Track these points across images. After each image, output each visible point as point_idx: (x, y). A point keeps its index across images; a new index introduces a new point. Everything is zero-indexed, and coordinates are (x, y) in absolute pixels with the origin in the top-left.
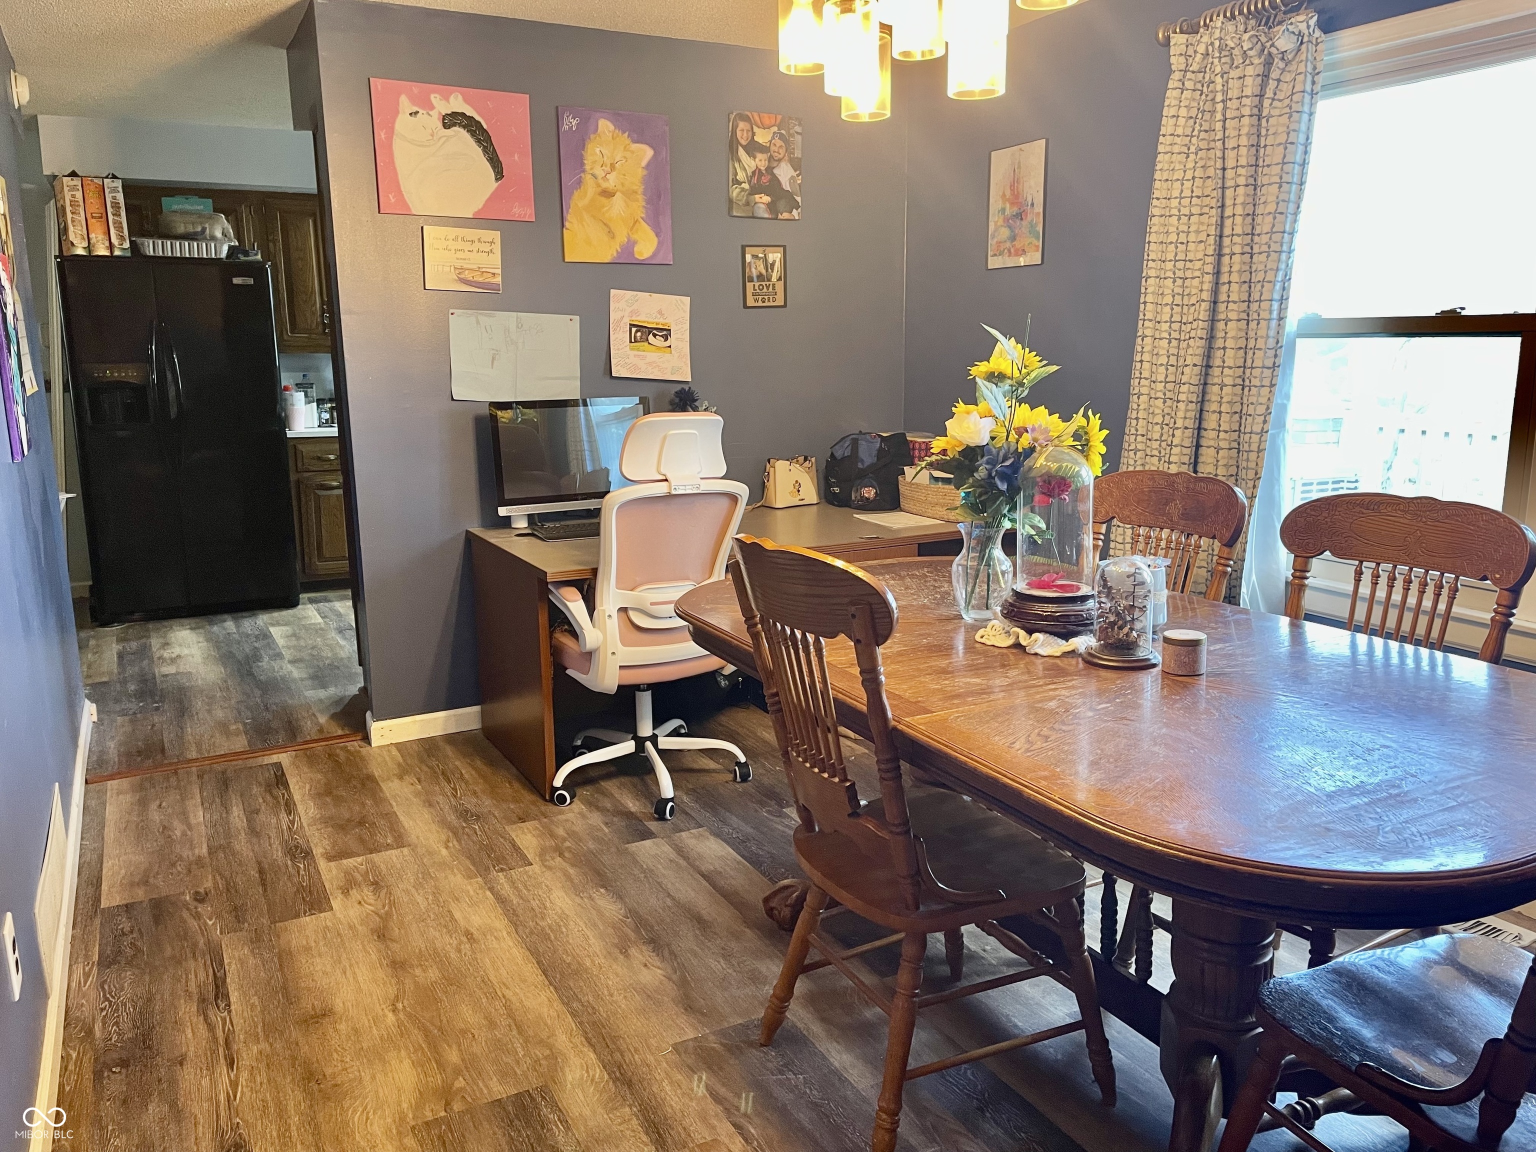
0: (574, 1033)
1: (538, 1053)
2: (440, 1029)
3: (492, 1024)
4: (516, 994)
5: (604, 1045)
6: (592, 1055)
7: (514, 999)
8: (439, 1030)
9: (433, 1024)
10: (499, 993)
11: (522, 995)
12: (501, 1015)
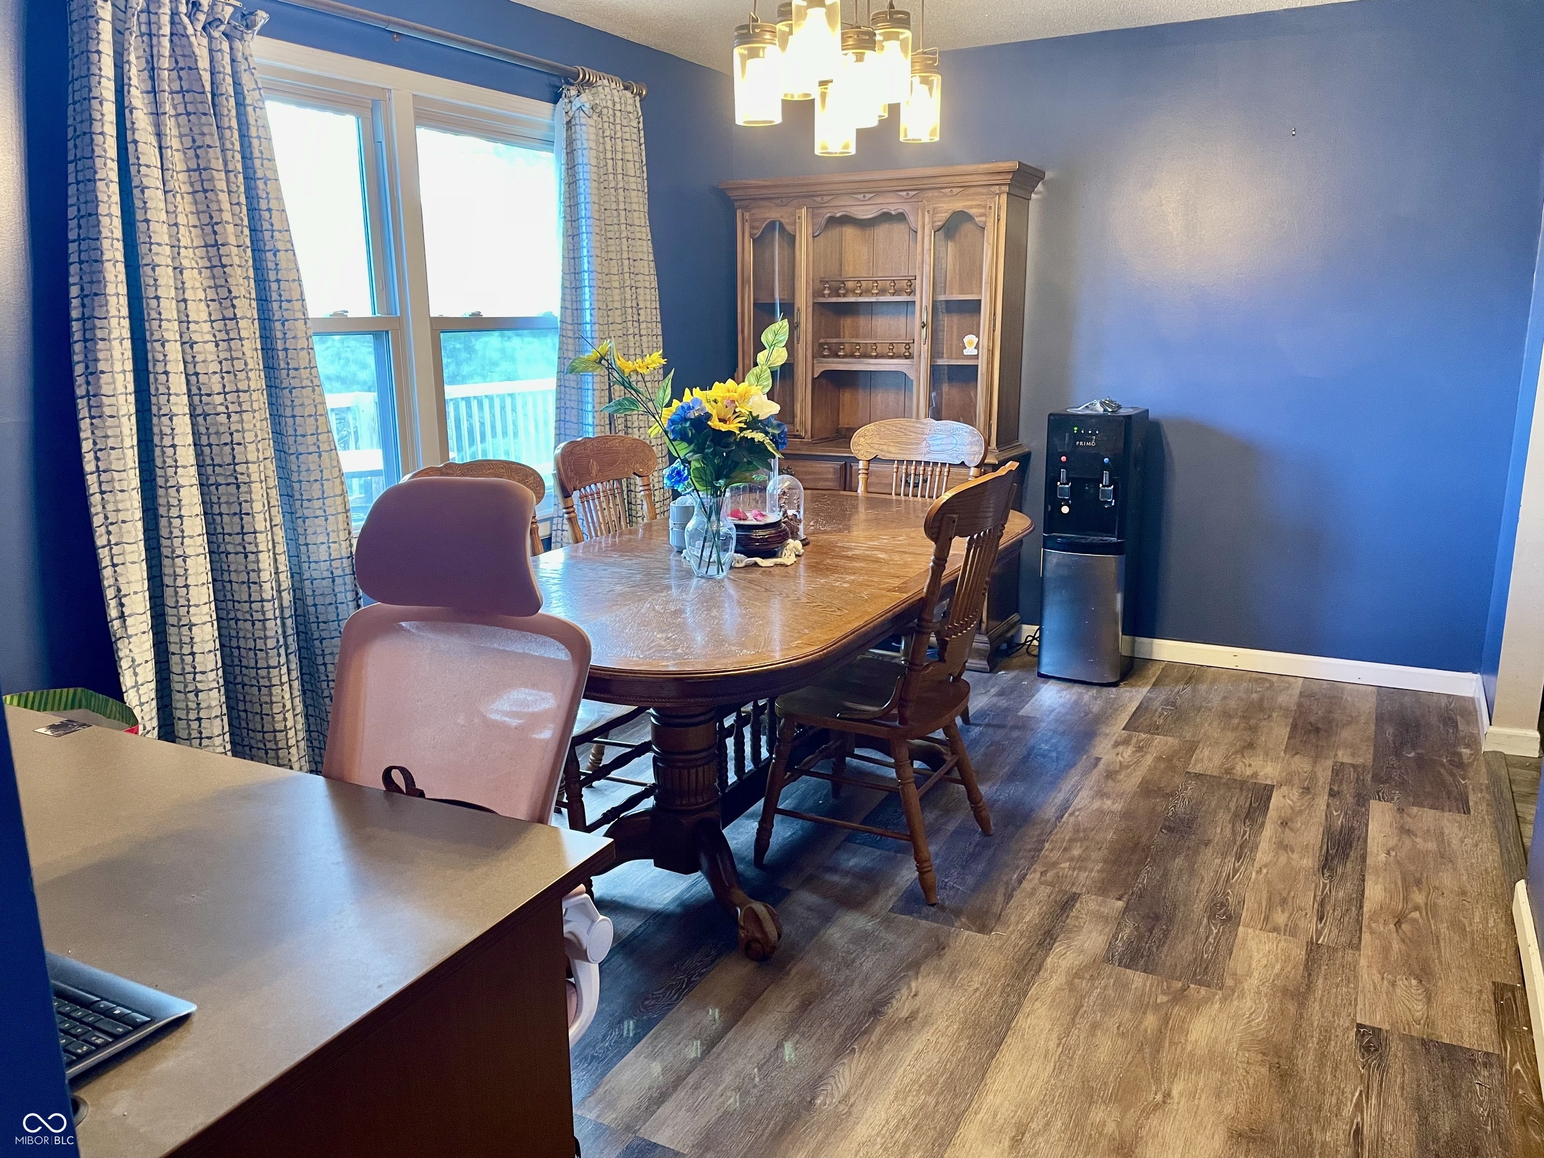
0: (1042, 980)
1: (1084, 985)
2: (1140, 1050)
3: (1095, 1026)
4: (1047, 1040)
5: (1032, 961)
6: (1049, 960)
7: (1054, 1036)
8: (1143, 1050)
9: (1143, 1058)
10: (1060, 1049)
11: (1043, 1036)
12: (1080, 1029)
